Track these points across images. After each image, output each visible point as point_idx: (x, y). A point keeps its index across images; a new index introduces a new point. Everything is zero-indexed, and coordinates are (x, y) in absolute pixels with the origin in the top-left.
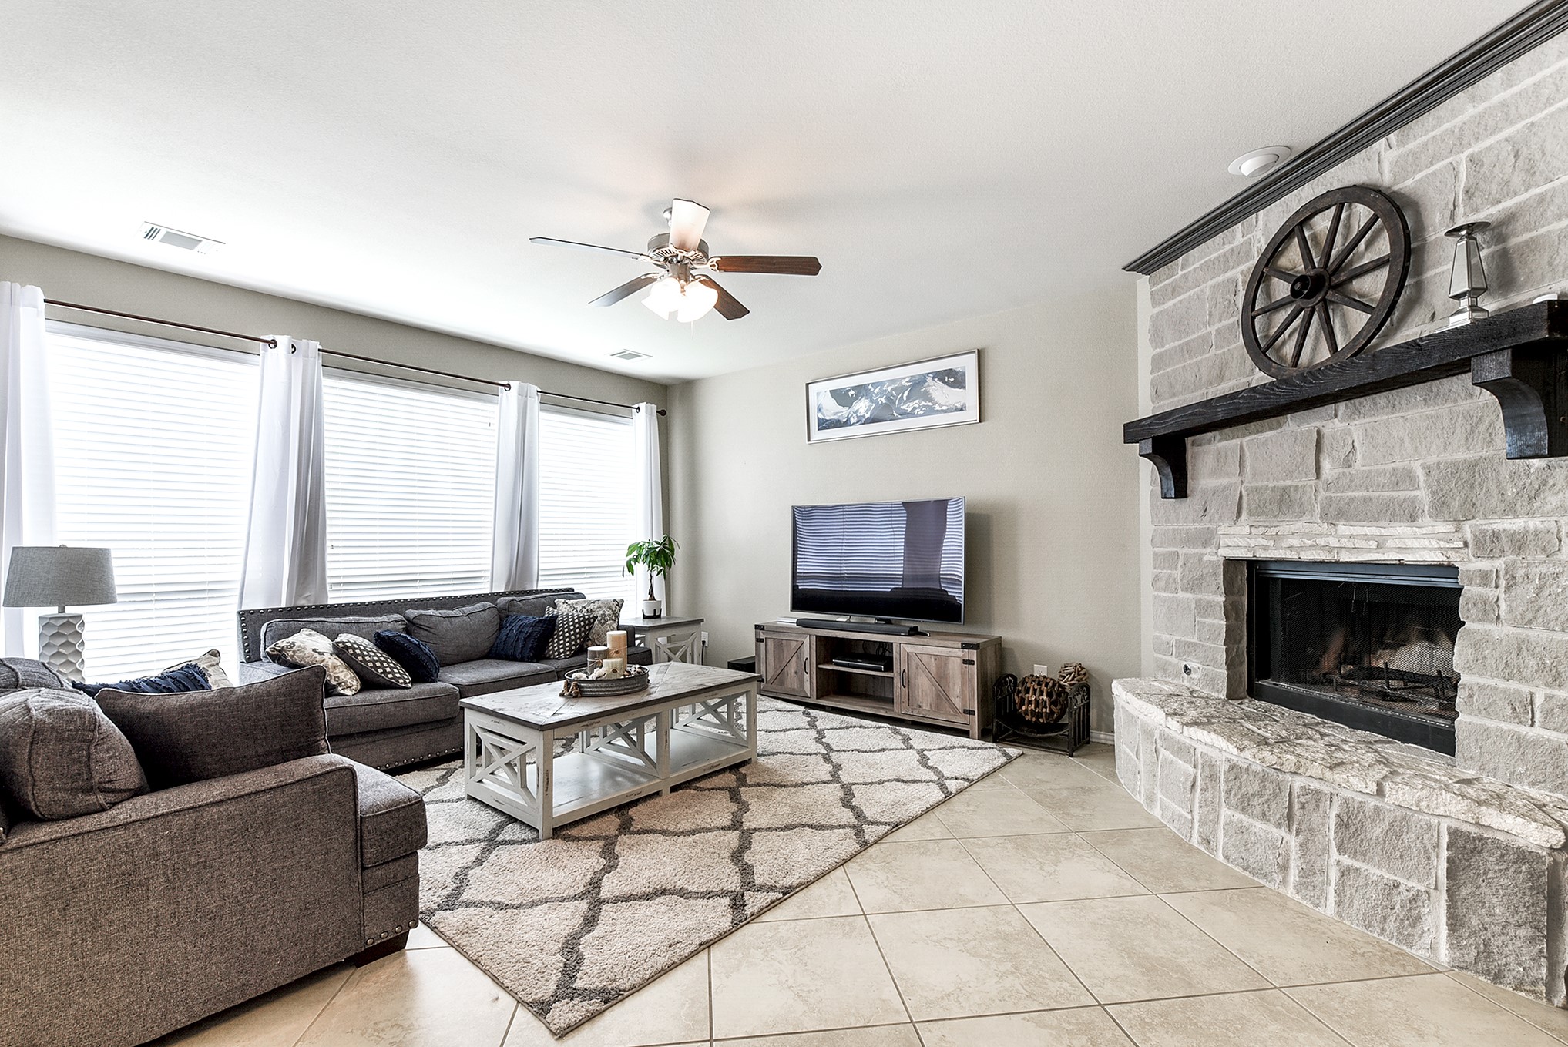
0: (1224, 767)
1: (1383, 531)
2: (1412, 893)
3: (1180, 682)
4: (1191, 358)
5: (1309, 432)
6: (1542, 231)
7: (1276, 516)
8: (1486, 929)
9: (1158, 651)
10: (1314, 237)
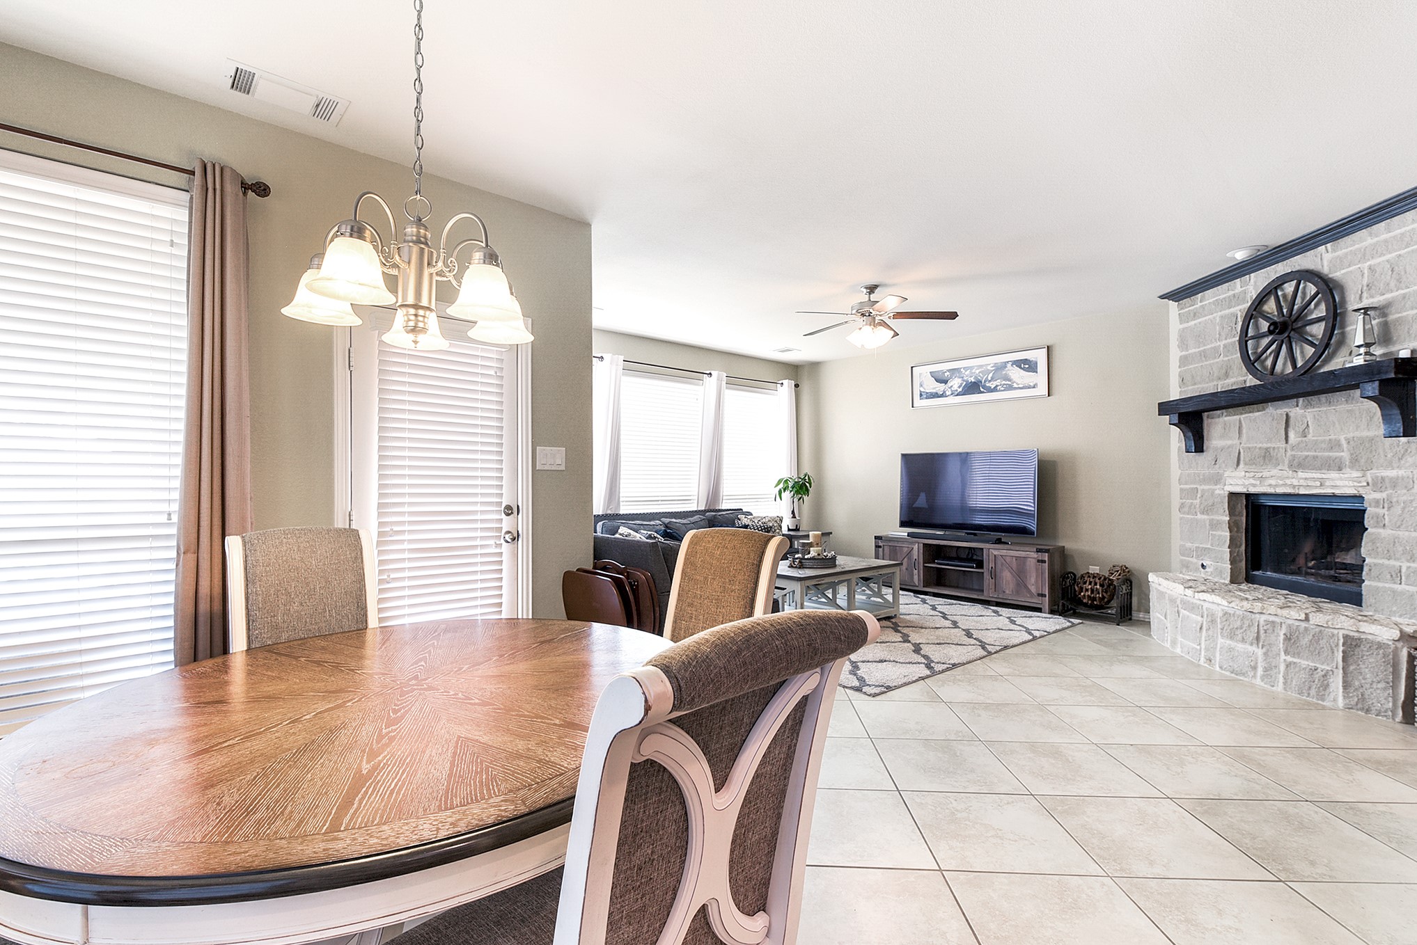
0: (1220, 614)
1: (1324, 476)
2: (1324, 672)
3: (1198, 574)
4: (1206, 361)
5: (1281, 414)
6: (1405, 314)
7: (1262, 466)
8: (1362, 687)
9: (1183, 555)
10: (1285, 296)
